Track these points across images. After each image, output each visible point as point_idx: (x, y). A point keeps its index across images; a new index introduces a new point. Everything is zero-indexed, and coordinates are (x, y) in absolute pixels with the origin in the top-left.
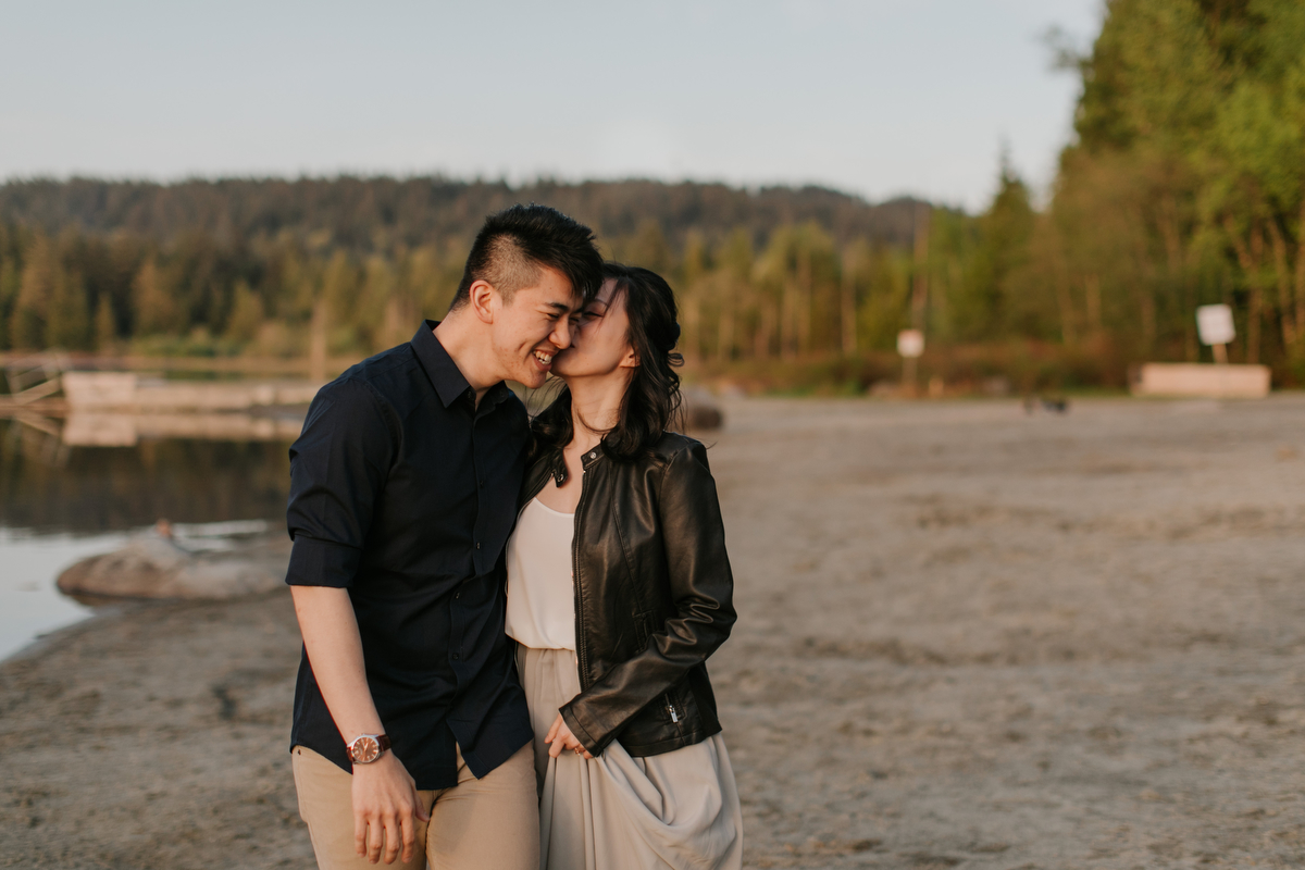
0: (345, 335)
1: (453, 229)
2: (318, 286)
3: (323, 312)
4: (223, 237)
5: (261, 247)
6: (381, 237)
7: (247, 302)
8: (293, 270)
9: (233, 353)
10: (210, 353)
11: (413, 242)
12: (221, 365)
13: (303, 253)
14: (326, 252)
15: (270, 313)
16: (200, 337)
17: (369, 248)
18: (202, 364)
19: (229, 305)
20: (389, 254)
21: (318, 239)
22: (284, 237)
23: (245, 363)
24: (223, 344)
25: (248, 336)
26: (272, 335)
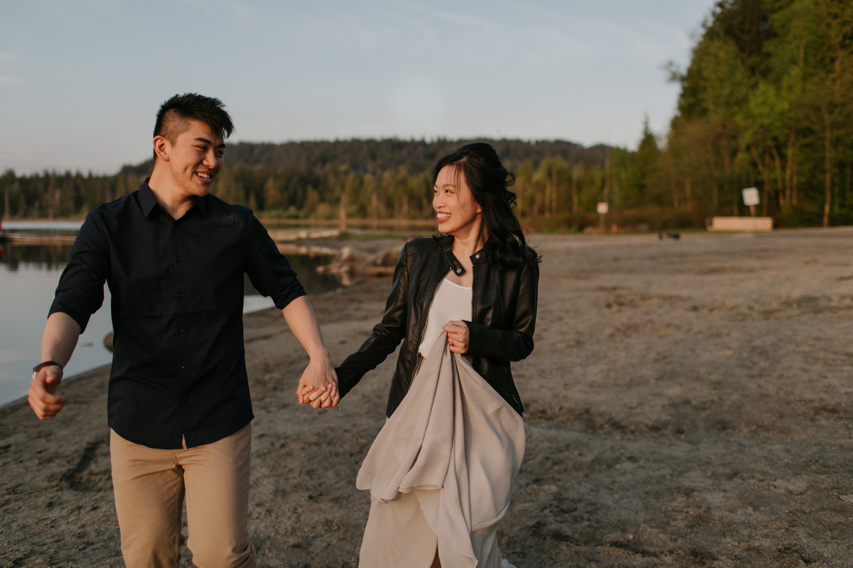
0: (354, 208)
1: (402, 162)
2: (343, 187)
3: (345, 199)
4: (302, 166)
5: (318, 171)
6: (370, 166)
7: (312, 195)
8: (332, 181)
9: (306, 217)
10: (297, 217)
11: (384, 168)
12: (301, 222)
13: (336, 174)
14: (346, 173)
15: (322, 199)
16: (292, 210)
17: (366, 171)
18: (293, 222)
19: (305, 197)
20: (374, 173)
21: (343, 167)
22: (328, 166)
23: (311, 221)
24: (302, 213)
25: (313, 210)
26: (323, 209)
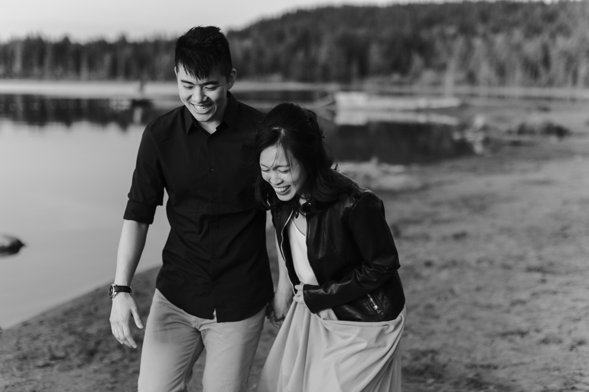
0: (462, 75)
1: (516, 24)
2: (450, 52)
3: (453, 64)
4: (407, 30)
5: (425, 35)
6: (481, 28)
7: (417, 61)
8: (439, 45)
9: (411, 83)
10: (400, 84)
11: (496, 31)
12: (405, 89)
13: (443, 37)
14: (454, 37)
15: (428, 65)
16: (396, 77)
17: (474, 33)
18: (396, 89)
19: (409, 63)
20: (484, 37)
21: (451, 30)
22: (436, 30)
23: (416, 88)
24: (407, 79)
25: (417, 76)
26: (429, 75)
